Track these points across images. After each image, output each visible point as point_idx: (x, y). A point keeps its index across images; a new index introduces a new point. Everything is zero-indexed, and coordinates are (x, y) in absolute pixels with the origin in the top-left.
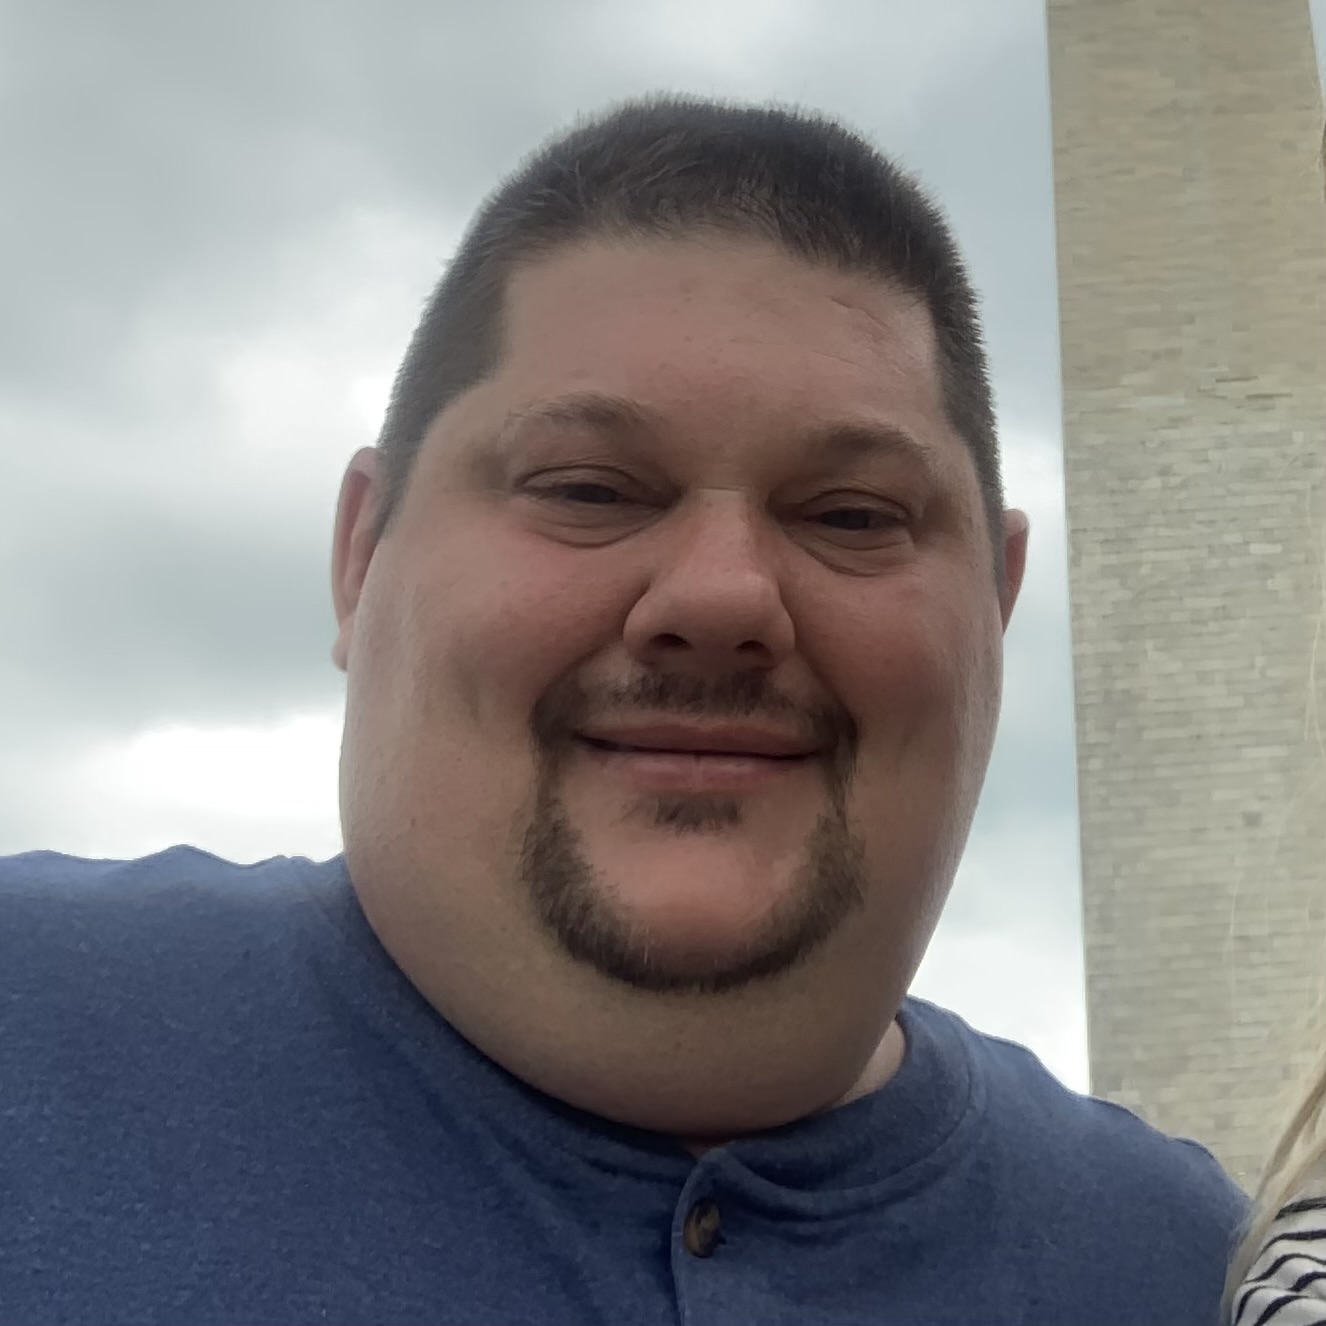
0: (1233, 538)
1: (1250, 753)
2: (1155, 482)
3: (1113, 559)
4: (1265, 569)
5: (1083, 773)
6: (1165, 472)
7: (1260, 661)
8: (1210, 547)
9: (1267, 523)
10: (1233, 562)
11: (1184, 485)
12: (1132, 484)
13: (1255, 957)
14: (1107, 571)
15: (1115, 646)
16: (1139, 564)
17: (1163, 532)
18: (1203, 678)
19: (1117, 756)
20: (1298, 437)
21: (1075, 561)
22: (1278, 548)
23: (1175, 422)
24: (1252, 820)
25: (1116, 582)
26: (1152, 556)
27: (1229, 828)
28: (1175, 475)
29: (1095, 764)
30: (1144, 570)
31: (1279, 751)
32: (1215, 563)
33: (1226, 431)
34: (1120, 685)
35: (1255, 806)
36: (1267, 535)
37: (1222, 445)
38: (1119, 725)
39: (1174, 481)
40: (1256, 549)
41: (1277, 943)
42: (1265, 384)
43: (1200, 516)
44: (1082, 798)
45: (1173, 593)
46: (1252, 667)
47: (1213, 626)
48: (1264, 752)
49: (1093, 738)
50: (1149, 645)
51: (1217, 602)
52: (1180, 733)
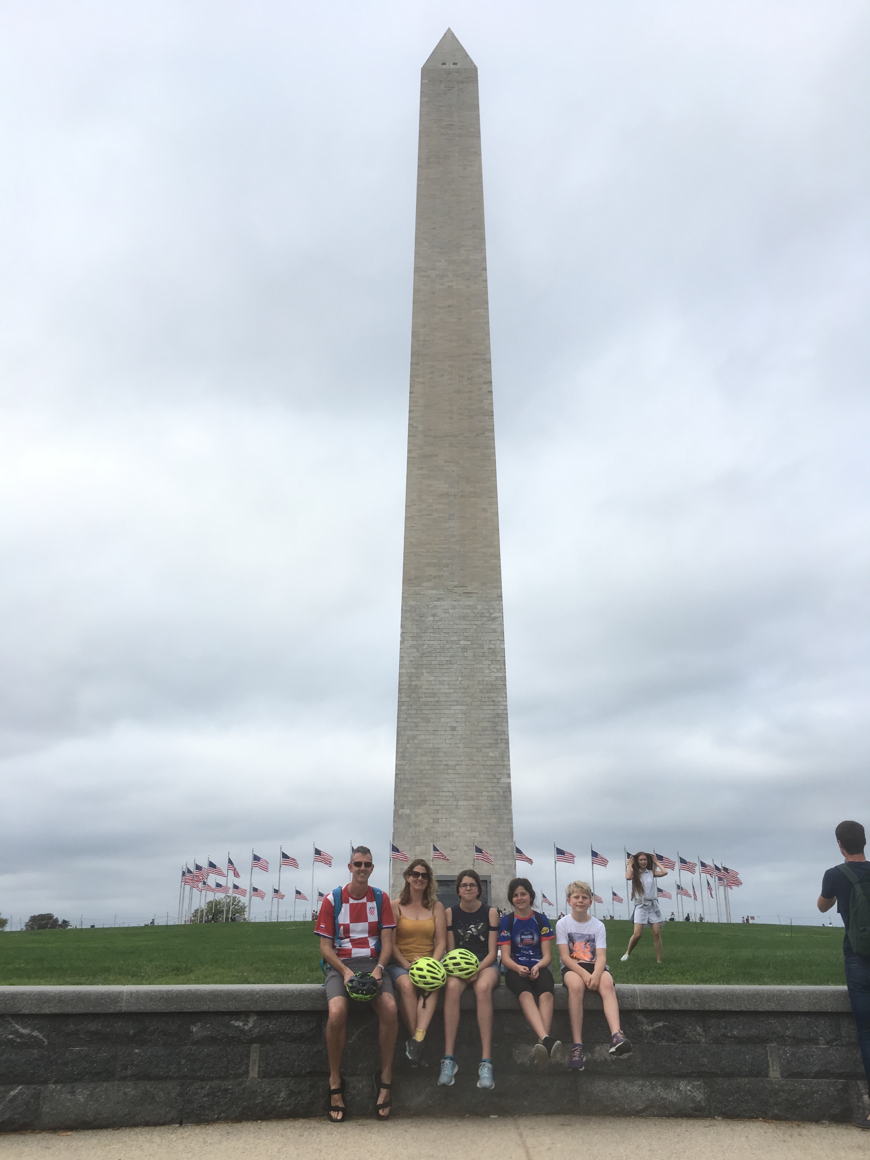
0: (456, 638)
1: (454, 707)
2: (431, 618)
3: (415, 643)
4: (465, 649)
5: (399, 710)
6: (434, 615)
7: (460, 679)
8: (447, 641)
9: (465, 634)
10: (454, 646)
11: (440, 620)
12: (423, 619)
13: (450, 771)
14: (412, 647)
15: (413, 671)
16: (423, 645)
17: (432, 635)
18: (441, 683)
19: (411, 705)
20: (479, 607)
21: (402, 642)
22: (470, 643)
23: (439, 599)
24: (453, 729)
25: (415, 650)
26: (428, 642)
27: (445, 731)
28: (437, 617)
29: (404, 708)
30: (425, 647)
31: (463, 707)
32: (448, 646)
33: (455, 603)
34: (414, 683)
35: (455, 724)
36: (466, 638)
37: (454, 608)
38: (412, 696)
39: (437, 619)
40: (462, 642)
41: (457, 767)
42: (469, 589)
43: (444, 631)
44: (398, 718)
45: (434, 655)
46: (458, 680)
47: (446, 666)
48: (458, 707)
49: (403, 700)
50: (424, 671)
51: (447, 659)
52: (432, 699)
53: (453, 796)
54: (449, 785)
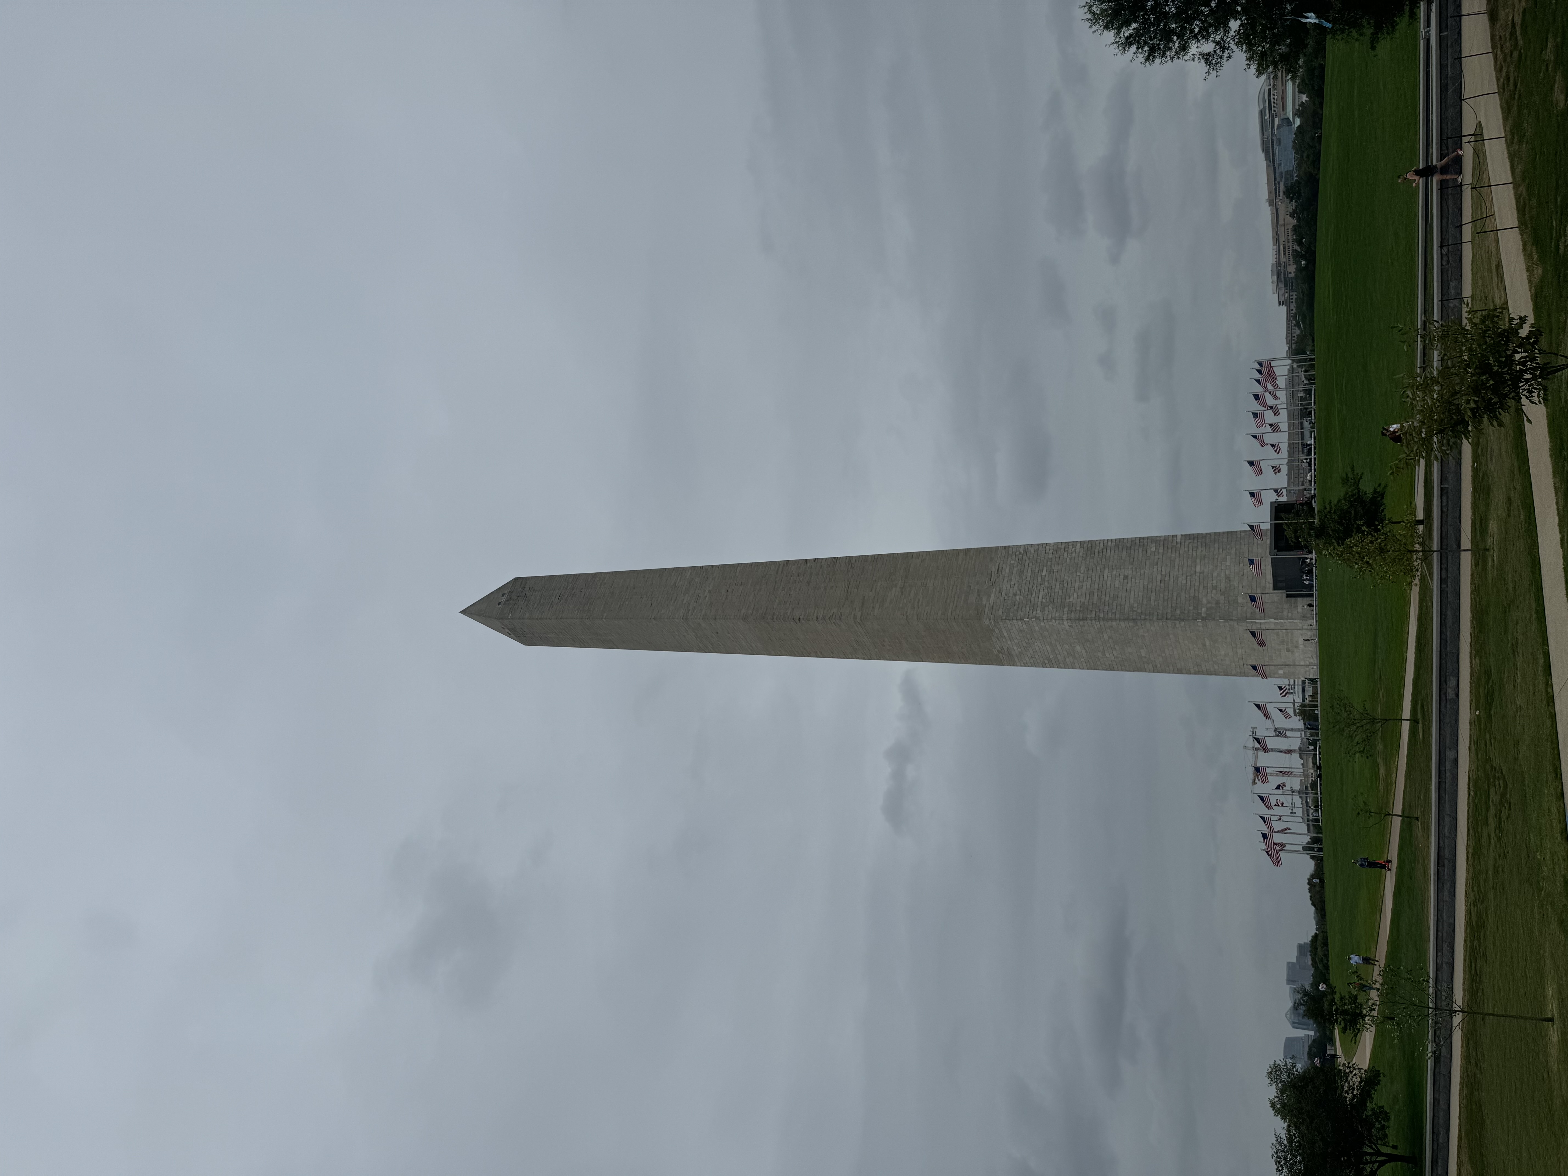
0: (1040, 578)
1: (1105, 578)
2: (1018, 597)
3: (1039, 609)
4: (1051, 571)
7: (1078, 574)
8: (1041, 585)
9: (1037, 571)
10: (1047, 579)
11: (1020, 590)
12: (1017, 603)
13: (1167, 578)
14: (1043, 611)
15: (1066, 609)
16: (1042, 602)
17: (1033, 596)
18: (1080, 588)
19: (1100, 610)
20: (1012, 562)
22: (1045, 568)
23: (1000, 592)
24: (1126, 577)
25: (1046, 608)
27: (1127, 583)
29: (1102, 615)
30: (1044, 601)
31: (1106, 571)
32: (1046, 584)
33: (1006, 580)
34: (1078, 608)
35: (1122, 577)
36: (1041, 571)
37: (1010, 580)
39: (1018, 592)
40: (1044, 574)
41: (1163, 573)
42: (994, 569)
43: (1031, 586)
46: (1079, 576)
47: (1065, 585)
48: (1105, 575)
50: (1067, 601)
51: (1058, 584)
52: (1096, 594)
53: (1191, 576)
54: (1180, 579)
